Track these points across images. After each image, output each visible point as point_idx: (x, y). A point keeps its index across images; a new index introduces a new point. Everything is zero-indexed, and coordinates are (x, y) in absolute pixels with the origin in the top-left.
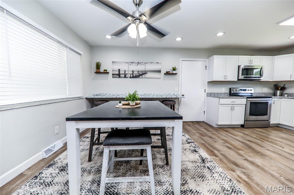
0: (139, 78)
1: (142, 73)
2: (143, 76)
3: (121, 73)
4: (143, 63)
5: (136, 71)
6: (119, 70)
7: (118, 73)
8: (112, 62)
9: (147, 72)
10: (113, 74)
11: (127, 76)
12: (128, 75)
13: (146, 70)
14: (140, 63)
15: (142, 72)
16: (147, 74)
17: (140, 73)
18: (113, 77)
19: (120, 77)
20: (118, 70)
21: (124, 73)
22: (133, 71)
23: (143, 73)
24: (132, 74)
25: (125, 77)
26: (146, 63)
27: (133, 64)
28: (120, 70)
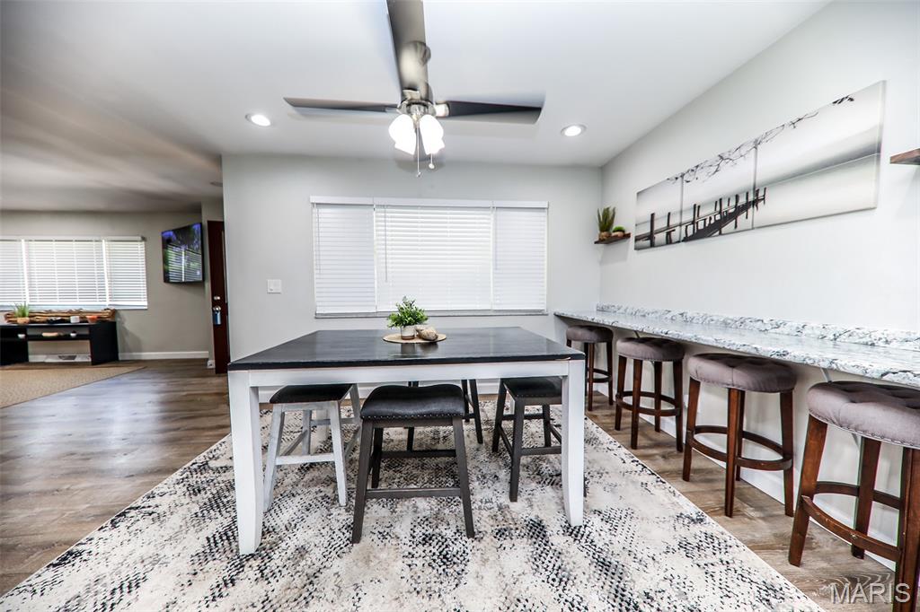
0: (720, 234)
1: (736, 206)
2: (741, 218)
3: (656, 227)
4: (743, 151)
5: (707, 204)
6: (653, 215)
7: (647, 230)
8: (638, 194)
9: (761, 194)
10: (637, 239)
11: (675, 236)
12: (677, 229)
13: (761, 179)
14: (725, 156)
15: (737, 197)
16: (760, 204)
17: (725, 206)
18: (637, 248)
19: (652, 245)
20: (649, 218)
21: (666, 225)
22: (696, 208)
23: (742, 201)
24: (693, 223)
25: (669, 241)
26: (757, 144)
27: (699, 173)
28: (656, 217)
